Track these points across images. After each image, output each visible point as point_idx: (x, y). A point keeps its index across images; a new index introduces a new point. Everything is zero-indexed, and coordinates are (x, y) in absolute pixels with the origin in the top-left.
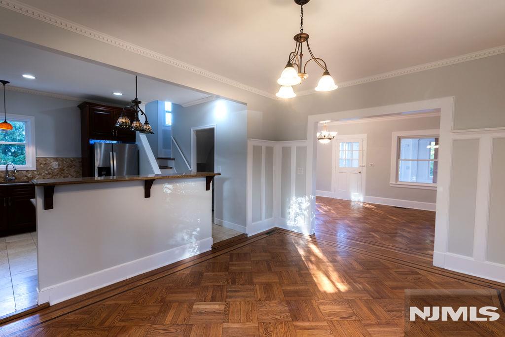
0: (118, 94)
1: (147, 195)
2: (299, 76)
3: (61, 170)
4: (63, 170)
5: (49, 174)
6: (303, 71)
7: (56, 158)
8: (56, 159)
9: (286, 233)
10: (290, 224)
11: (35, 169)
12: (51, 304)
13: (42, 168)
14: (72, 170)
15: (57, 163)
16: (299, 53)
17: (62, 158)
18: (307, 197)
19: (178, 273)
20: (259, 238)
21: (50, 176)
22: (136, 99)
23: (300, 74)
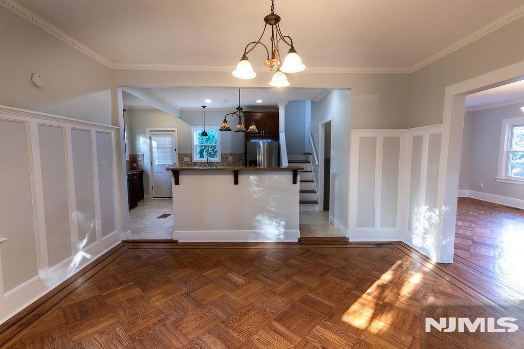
0: (259, 102)
1: (236, 182)
3: (234, 162)
8: (231, 155)
9: (405, 250)
10: (416, 242)
11: (220, 161)
12: (178, 242)
13: (224, 161)
14: (240, 162)
15: (232, 157)
17: (234, 154)
18: (437, 210)
19: (250, 250)
20: (356, 246)
22: (240, 106)
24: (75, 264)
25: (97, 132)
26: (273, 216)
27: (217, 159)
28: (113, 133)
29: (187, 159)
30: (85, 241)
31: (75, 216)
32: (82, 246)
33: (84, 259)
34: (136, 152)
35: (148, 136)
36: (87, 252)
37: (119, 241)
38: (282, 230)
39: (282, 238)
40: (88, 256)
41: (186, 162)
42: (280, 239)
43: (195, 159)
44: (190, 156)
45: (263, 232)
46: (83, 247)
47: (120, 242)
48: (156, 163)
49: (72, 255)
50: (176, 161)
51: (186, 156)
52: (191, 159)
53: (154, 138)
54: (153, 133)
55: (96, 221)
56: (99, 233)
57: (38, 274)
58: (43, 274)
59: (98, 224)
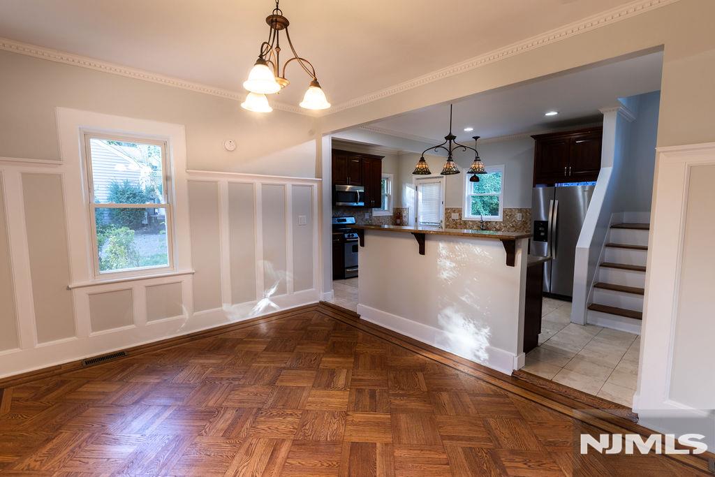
2: (277, 81)
4: (527, 223)
5: (513, 227)
6: (281, 75)
7: (521, 209)
11: (501, 221)
13: (508, 220)
15: (521, 215)
16: (275, 46)
17: (526, 209)
21: (514, 229)
23: (278, 79)
24: (259, 309)
25: (293, 185)
26: (471, 315)
27: (499, 218)
28: (316, 185)
29: (455, 216)
30: (273, 291)
31: (261, 264)
32: (269, 294)
33: (268, 307)
34: (402, 205)
35: (414, 186)
36: (272, 300)
37: (316, 300)
38: (486, 344)
39: (483, 358)
40: (273, 305)
41: (454, 220)
42: (479, 357)
43: (466, 216)
44: (460, 211)
45: (450, 336)
46: (271, 296)
47: (318, 302)
48: (421, 220)
49: (256, 299)
50: (442, 217)
51: (454, 212)
52: (460, 215)
53: (420, 188)
54: (421, 181)
55: (287, 273)
56: (290, 286)
57: (221, 306)
58: (225, 307)
59: (289, 276)
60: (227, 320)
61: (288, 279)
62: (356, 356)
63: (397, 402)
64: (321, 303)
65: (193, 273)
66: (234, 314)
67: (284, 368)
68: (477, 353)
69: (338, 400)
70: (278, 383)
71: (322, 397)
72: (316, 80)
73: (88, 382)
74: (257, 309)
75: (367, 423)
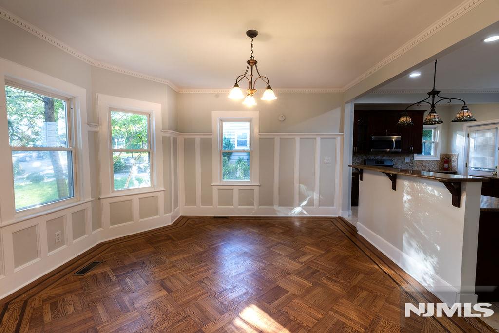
22: (434, 89)
24: (295, 212)
25: (322, 138)
28: (339, 137)
31: (297, 186)
32: (302, 204)
33: (301, 213)
35: (465, 133)
36: (304, 209)
40: (305, 212)
46: (303, 206)
48: (472, 165)
49: (293, 206)
53: (472, 135)
54: (473, 128)
55: (315, 193)
56: (316, 202)
57: (273, 206)
58: (276, 207)
59: (316, 196)
60: (276, 214)
61: (315, 197)
62: (328, 251)
63: (325, 282)
64: (339, 218)
65: (260, 186)
66: (281, 212)
67: (281, 243)
68: (425, 277)
69: (292, 266)
70: (272, 249)
71: (286, 262)
72: (269, 85)
73: (209, 225)
74: (293, 212)
75: (296, 283)
